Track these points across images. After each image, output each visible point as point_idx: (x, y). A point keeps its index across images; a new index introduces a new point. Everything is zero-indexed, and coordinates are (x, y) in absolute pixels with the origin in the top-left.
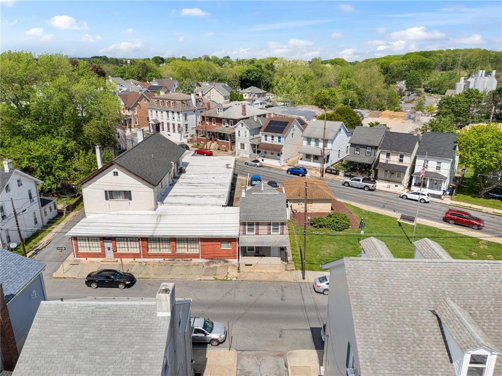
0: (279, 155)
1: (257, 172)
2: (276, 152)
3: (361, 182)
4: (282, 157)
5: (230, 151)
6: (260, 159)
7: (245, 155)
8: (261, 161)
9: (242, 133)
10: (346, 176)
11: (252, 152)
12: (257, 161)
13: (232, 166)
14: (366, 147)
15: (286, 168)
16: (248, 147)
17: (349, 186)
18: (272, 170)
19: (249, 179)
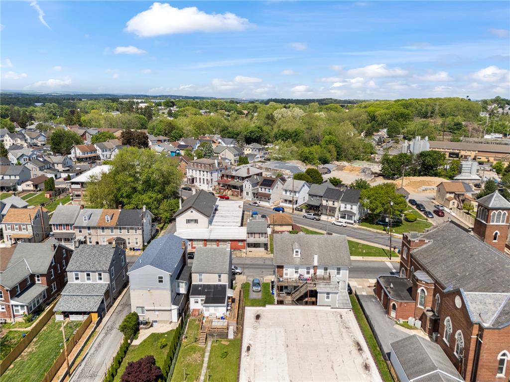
0: (269, 199)
1: (256, 209)
2: (267, 197)
3: (312, 216)
4: (271, 201)
5: (239, 196)
6: (258, 202)
7: (249, 199)
8: (258, 203)
9: (247, 186)
10: (306, 212)
11: (253, 197)
12: (256, 203)
13: (242, 206)
14: (316, 196)
15: (273, 208)
16: (250, 194)
17: (306, 218)
18: (264, 209)
19: (251, 213)
